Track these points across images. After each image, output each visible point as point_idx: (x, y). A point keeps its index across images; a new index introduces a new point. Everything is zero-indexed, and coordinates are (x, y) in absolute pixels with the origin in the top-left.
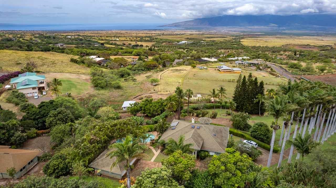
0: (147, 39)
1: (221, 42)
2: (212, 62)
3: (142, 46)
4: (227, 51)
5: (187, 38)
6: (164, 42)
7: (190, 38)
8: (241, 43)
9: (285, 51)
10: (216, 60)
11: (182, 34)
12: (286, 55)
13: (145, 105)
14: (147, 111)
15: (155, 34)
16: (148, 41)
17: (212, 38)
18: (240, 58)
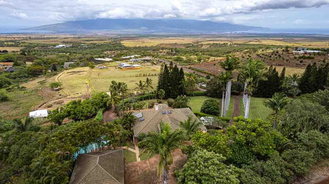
0: (9, 43)
1: (102, 44)
2: (108, 62)
3: (6, 51)
4: (113, 52)
5: (63, 42)
6: (36, 46)
7: (66, 41)
8: (123, 44)
9: (163, 49)
10: (111, 59)
11: (55, 38)
12: (164, 52)
13: (75, 108)
14: (79, 114)
15: (18, 38)
16: (12, 46)
17: (90, 41)
18: (133, 56)
